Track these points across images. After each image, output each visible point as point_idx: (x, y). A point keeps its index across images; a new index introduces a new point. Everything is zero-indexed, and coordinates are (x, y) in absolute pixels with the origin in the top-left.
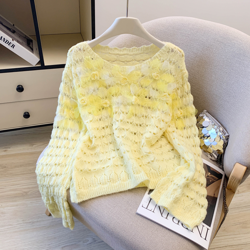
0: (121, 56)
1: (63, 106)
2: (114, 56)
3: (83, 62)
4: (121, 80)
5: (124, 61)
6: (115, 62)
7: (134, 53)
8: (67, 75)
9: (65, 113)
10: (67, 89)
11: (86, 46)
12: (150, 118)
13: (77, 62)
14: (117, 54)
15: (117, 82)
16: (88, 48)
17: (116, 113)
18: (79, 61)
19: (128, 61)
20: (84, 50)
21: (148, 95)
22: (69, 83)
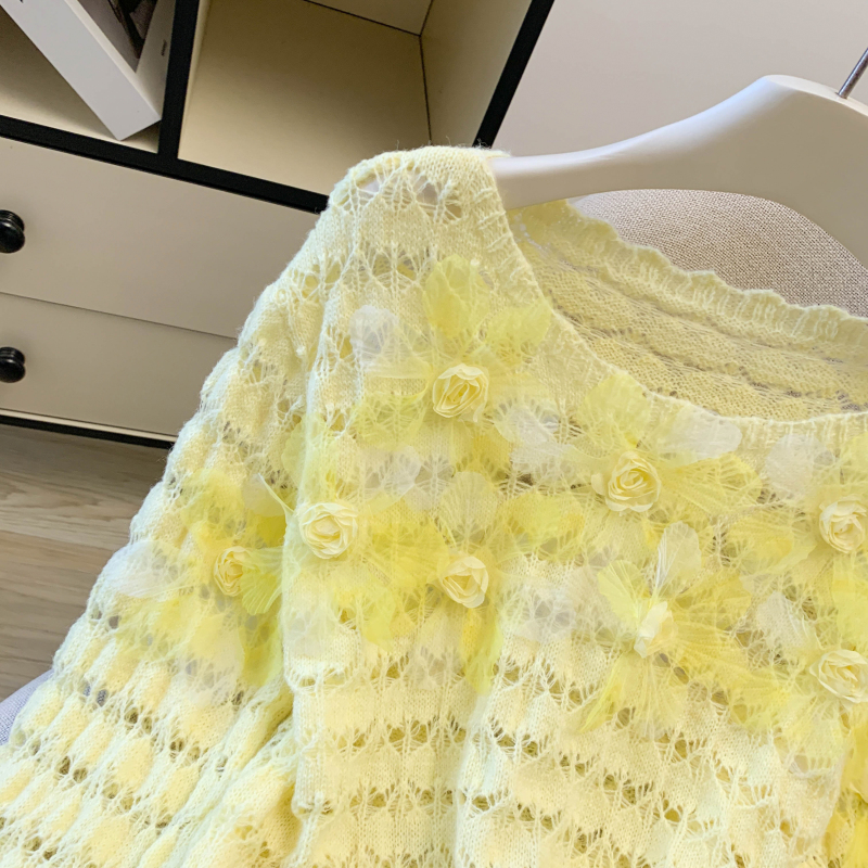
0: (665, 318)
1: (191, 502)
2: (624, 301)
3: (417, 283)
4: (615, 474)
5: (671, 352)
6: (615, 341)
7: (757, 326)
8: (285, 326)
9: (186, 553)
10: (252, 404)
11: (477, 183)
12: (707, 769)
13: (382, 266)
14: (647, 298)
15: (581, 477)
16: (484, 205)
17: (512, 675)
18: (395, 261)
19: (697, 361)
20: (456, 211)
21: (744, 617)
22: (281, 376)
